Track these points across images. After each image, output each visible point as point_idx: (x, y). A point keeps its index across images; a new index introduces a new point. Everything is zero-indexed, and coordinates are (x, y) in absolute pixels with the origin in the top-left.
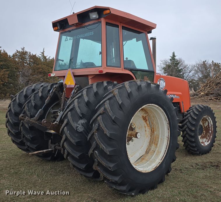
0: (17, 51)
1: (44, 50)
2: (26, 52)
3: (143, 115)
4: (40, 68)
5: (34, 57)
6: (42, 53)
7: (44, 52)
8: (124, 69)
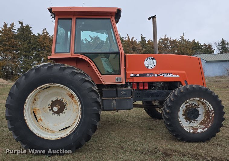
0: (161, 38)
1: (183, 34)
2: (167, 38)
3: (68, 93)
4: (179, 50)
5: (174, 41)
6: (182, 37)
7: (184, 36)
8: (74, 54)
